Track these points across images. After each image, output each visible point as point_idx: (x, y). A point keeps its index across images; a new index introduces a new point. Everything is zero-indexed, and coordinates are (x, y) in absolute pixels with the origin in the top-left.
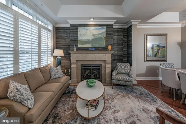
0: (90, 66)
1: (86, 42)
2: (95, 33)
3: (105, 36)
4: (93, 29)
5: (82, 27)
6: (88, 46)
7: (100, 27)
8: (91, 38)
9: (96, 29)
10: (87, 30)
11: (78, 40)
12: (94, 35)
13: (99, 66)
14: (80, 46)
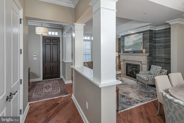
0: (131, 65)
1: (129, 47)
2: (135, 40)
3: (142, 41)
4: (133, 37)
5: (126, 37)
6: (130, 50)
7: (138, 35)
8: (132, 43)
9: (135, 36)
10: (129, 38)
11: (124, 46)
12: (134, 41)
13: (137, 66)
14: (125, 50)
